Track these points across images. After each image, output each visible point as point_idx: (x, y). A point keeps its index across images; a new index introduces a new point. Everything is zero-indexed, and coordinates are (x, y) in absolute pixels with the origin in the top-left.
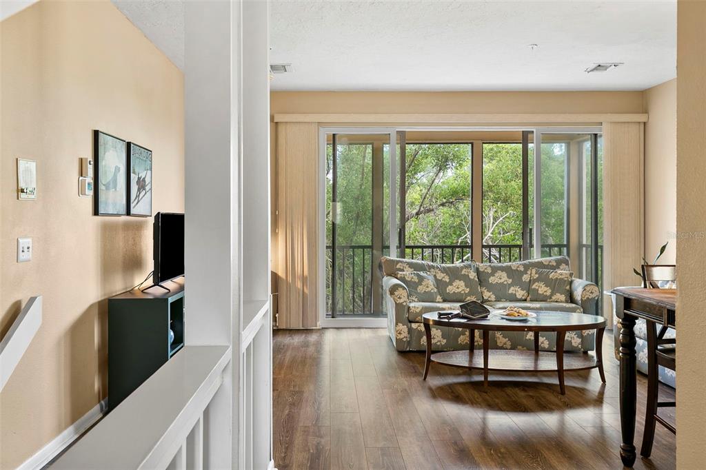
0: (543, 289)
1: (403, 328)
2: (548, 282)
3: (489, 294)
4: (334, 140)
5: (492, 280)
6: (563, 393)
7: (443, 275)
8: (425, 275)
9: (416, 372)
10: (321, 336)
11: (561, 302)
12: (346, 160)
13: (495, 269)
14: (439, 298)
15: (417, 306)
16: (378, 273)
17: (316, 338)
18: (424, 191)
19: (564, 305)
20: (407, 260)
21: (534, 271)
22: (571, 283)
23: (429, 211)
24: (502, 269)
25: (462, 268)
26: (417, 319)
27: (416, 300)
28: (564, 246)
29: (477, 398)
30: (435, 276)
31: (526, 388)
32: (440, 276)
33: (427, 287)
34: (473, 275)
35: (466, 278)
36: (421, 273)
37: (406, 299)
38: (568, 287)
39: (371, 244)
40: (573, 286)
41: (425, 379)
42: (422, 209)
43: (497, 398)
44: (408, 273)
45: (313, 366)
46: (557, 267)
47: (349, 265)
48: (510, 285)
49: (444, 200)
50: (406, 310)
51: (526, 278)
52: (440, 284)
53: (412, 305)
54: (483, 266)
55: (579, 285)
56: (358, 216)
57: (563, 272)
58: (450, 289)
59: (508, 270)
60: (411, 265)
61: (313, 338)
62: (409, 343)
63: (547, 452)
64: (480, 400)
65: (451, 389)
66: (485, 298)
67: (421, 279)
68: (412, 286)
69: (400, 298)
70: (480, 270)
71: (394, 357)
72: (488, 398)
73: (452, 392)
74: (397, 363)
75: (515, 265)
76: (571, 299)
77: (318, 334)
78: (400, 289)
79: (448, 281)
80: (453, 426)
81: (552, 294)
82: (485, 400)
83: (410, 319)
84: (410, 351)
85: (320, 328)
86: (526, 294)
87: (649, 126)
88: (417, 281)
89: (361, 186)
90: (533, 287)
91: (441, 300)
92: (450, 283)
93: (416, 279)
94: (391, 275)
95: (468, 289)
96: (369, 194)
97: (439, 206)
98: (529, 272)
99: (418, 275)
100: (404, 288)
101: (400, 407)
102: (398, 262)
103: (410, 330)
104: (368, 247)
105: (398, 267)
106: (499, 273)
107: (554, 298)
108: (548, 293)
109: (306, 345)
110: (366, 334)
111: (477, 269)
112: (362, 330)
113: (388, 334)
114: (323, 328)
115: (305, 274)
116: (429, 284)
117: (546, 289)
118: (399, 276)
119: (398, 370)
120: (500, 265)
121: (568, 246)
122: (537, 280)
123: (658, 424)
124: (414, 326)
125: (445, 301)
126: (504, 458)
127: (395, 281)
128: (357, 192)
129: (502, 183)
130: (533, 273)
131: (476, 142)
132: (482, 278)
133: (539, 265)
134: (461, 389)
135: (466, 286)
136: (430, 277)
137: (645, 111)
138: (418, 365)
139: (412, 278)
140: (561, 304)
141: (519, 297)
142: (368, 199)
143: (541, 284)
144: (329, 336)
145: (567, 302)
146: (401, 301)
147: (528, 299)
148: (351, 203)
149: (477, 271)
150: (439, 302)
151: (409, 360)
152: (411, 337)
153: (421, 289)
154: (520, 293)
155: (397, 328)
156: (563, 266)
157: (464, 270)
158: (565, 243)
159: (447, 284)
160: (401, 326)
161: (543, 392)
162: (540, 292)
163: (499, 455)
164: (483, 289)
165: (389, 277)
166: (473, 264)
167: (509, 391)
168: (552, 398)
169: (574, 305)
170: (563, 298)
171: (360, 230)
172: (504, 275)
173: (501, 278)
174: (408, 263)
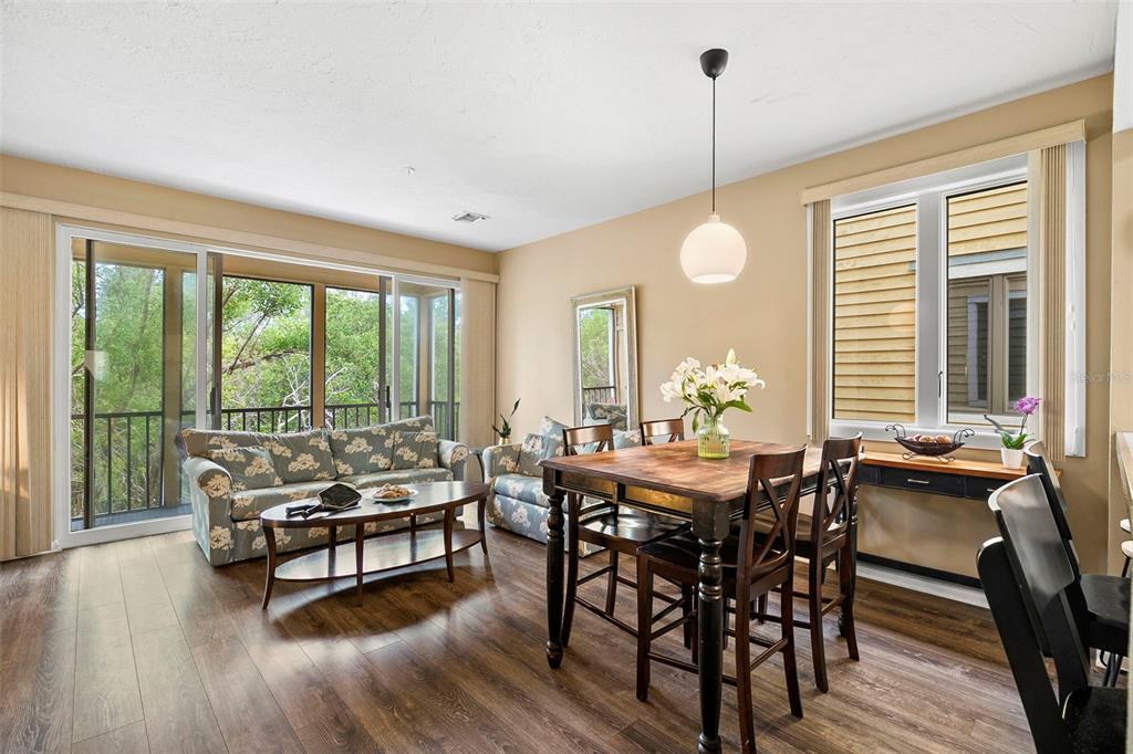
0: (408, 454)
1: (224, 533)
2: (414, 447)
3: (346, 467)
4: (89, 254)
5: (349, 449)
6: (451, 580)
7: (282, 449)
8: (257, 450)
9: (248, 597)
10: (58, 566)
11: (429, 467)
12: (114, 290)
13: (352, 436)
14: (278, 481)
15: (245, 497)
16: (174, 451)
17: (48, 570)
18: (242, 342)
19: (434, 470)
20: (224, 431)
21: (397, 435)
22: (438, 445)
23: (250, 364)
24: (360, 435)
25: (309, 437)
26: (247, 516)
27: (243, 488)
28: (413, 403)
29: (351, 619)
30: (271, 451)
31: (409, 585)
32: (278, 450)
33: (261, 467)
34: (324, 445)
35: (315, 451)
36: (251, 449)
37: (227, 489)
38: (435, 451)
39: (160, 410)
40: (441, 448)
41: (265, 608)
42: (239, 362)
43: (378, 611)
44: (229, 451)
45: (35, 636)
46: (422, 428)
47: (121, 438)
48: (371, 454)
49: (269, 353)
50: (228, 505)
51: (388, 443)
52: (278, 462)
53: (237, 497)
54: (337, 433)
55: (448, 448)
56: (137, 370)
57: (428, 434)
58: (294, 467)
59: (367, 435)
60: (232, 439)
61: (39, 574)
62: (232, 552)
63: (465, 683)
64: (354, 621)
65: (309, 613)
66: (340, 472)
67: (250, 457)
68: (235, 470)
69: (217, 489)
70: (334, 437)
71: (209, 578)
72: (364, 614)
73: (313, 619)
74: (213, 588)
75: (375, 428)
76: (440, 463)
77: (53, 564)
78: (219, 477)
79: (290, 456)
80: (325, 685)
81: (419, 461)
82: (362, 620)
83: (235, 517)
84: (234, 563)
85: (60, 549)
86: (389, 463)
87: (501, 286)
88: (244, 460)
89: (143, 328)
90: (398, 452)
91: (281, 483)
92: (294, 459)
93: (242, 458)
94: (199, 456)
95: (318, 464)
96: (156, 340)
97: (263, 359)
98: (392, 436)
99: (245, 452)
100: (224, 475)
101: (228, 676)
102: (211, 436)
103: (234, 534)
104: (156, 414)
105: (211, 442)
106: (357, 440)
107: (420, 463)
108: (415, 459)
109: (21, 591)
110: (153, 547)
111: (330, 437)
112: (146, 540)
113: (194, 539)
114: (64, 550)
115: (21, 466)
116: (263, 463)
117: (411, 454)
118: (213, 456)
119: (217, 601)
120: (357, 430)
121: (417, 404)
122: (402, 445)
123: (577, 605)
124: (241, 526)
125: (286, 482)
126: (414, 719)
127: (209, 465)
128: (135, 337)
129: (343, 336)
130: (397, 437)
131: (318, 286)
132: (336, 449)
133: (403, 427)
134: (324, 610)
135: (316, 461)
136: (262, 453)
137: (496, 271)
138: (250, 584)
139: (236, 457)
140: (430, 470)
141: (381, 466)
142: (156, 348)
143: (407, 449)
144: (79, 563)
145: (435, 467)
146: (220, 493)
147: (392, 467)
148: (125, 351)
149: (329, 439)
150: (277, 486)
151: (235, 577)
152: (236, 544)
153: (250, 471)
154: (383, 462)
155: (212, 535)
156: (428, 427)
157: (312, 440)
158: (415, 400)
159: (289, 461)
160: (219, 530)
161: (429, 584)
162: (406, 458)
163: (407, 716)
164: (338, 462)
165: (196, 459)
166: (323, 431)
167: (390, 594)
168: (442, 590)
169: (444, 470)
170: (430, 462)
171: (140, 389)
172: (363, 442)
173: (360, 445)
174: (228, 437)
